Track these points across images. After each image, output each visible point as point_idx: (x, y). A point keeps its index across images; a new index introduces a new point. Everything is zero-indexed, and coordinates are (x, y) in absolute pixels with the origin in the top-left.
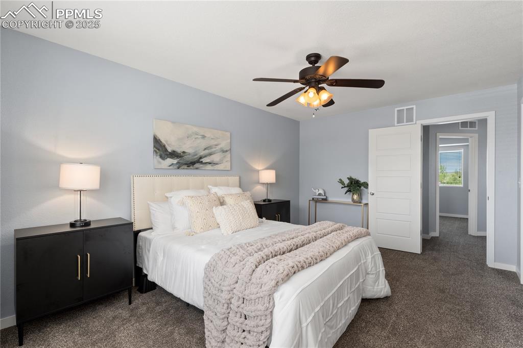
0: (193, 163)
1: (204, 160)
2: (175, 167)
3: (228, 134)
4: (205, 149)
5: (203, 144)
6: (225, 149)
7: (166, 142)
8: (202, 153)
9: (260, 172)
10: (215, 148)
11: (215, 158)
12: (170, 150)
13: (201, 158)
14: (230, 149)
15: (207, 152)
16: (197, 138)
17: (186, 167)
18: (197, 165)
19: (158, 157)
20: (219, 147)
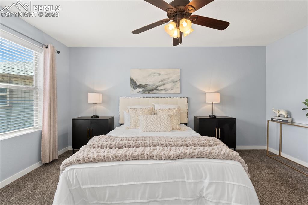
0: (152, 90)
1: (159, 88)
2: (142, 93)
3: (179, 70)
4: (160, 81)
5: (159, 78)
6: (176, 80)
8: (158, 84)
9: (207, 94)
10: (168, 80)
11: (168, 86)
12: (138, 84)
13: (157, 87)
14: (180, 80)
15: (161, 83)
16: (155, 75)
17: (147, 92)
18: (154, 91)
19: (132, 88)
20: (171, 79)
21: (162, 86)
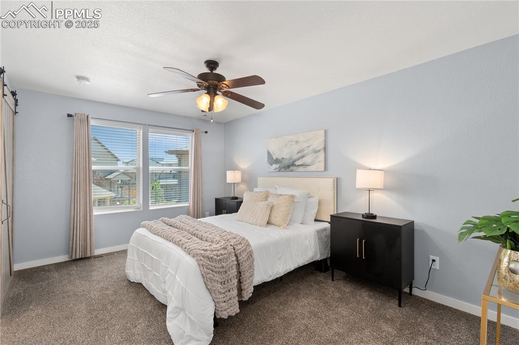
0: (289, 167)
1: (297, 163)
2: (278, 170)
3: (322, 133)
4: (298, 153)
5: (296, 149)
6: (317, 149)
7: (273, 153)
8: (295, 157)
10: (307, 150)
11: (307, 160)
12: (274, 158)
13: (295, 161)
14: (325, 149)
15: (300, 155)
16: (292, 144)
17: (284, 170)
18: (292, 168)
19: (268, 164)
20: (311, 148)
21: (300, 161)
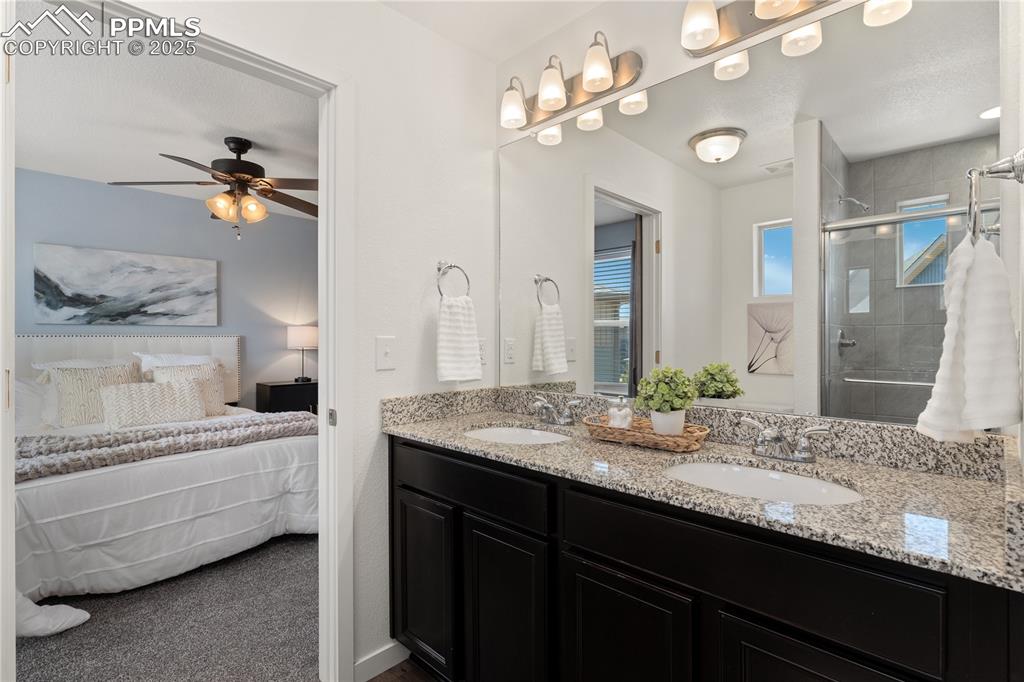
0: (123, 315)
1: (150, 309)
2: (84, 321)
3: (213, 265)
4: (153, 291)
5: (151, 281)
6: (203, 290)
7: (62, 280)
8: (146, 298)
9: (289, 328)
10: (179, 288)
11: (179, 305)
12: (68, 292)
13: (143, 305)
14: (218, 291)
15: (157, 295)
16: (134, 272)
17: (106, 321)
18: (133, 318)
19: (43, 305)
20: (189, 286)
21: (160, 304)
